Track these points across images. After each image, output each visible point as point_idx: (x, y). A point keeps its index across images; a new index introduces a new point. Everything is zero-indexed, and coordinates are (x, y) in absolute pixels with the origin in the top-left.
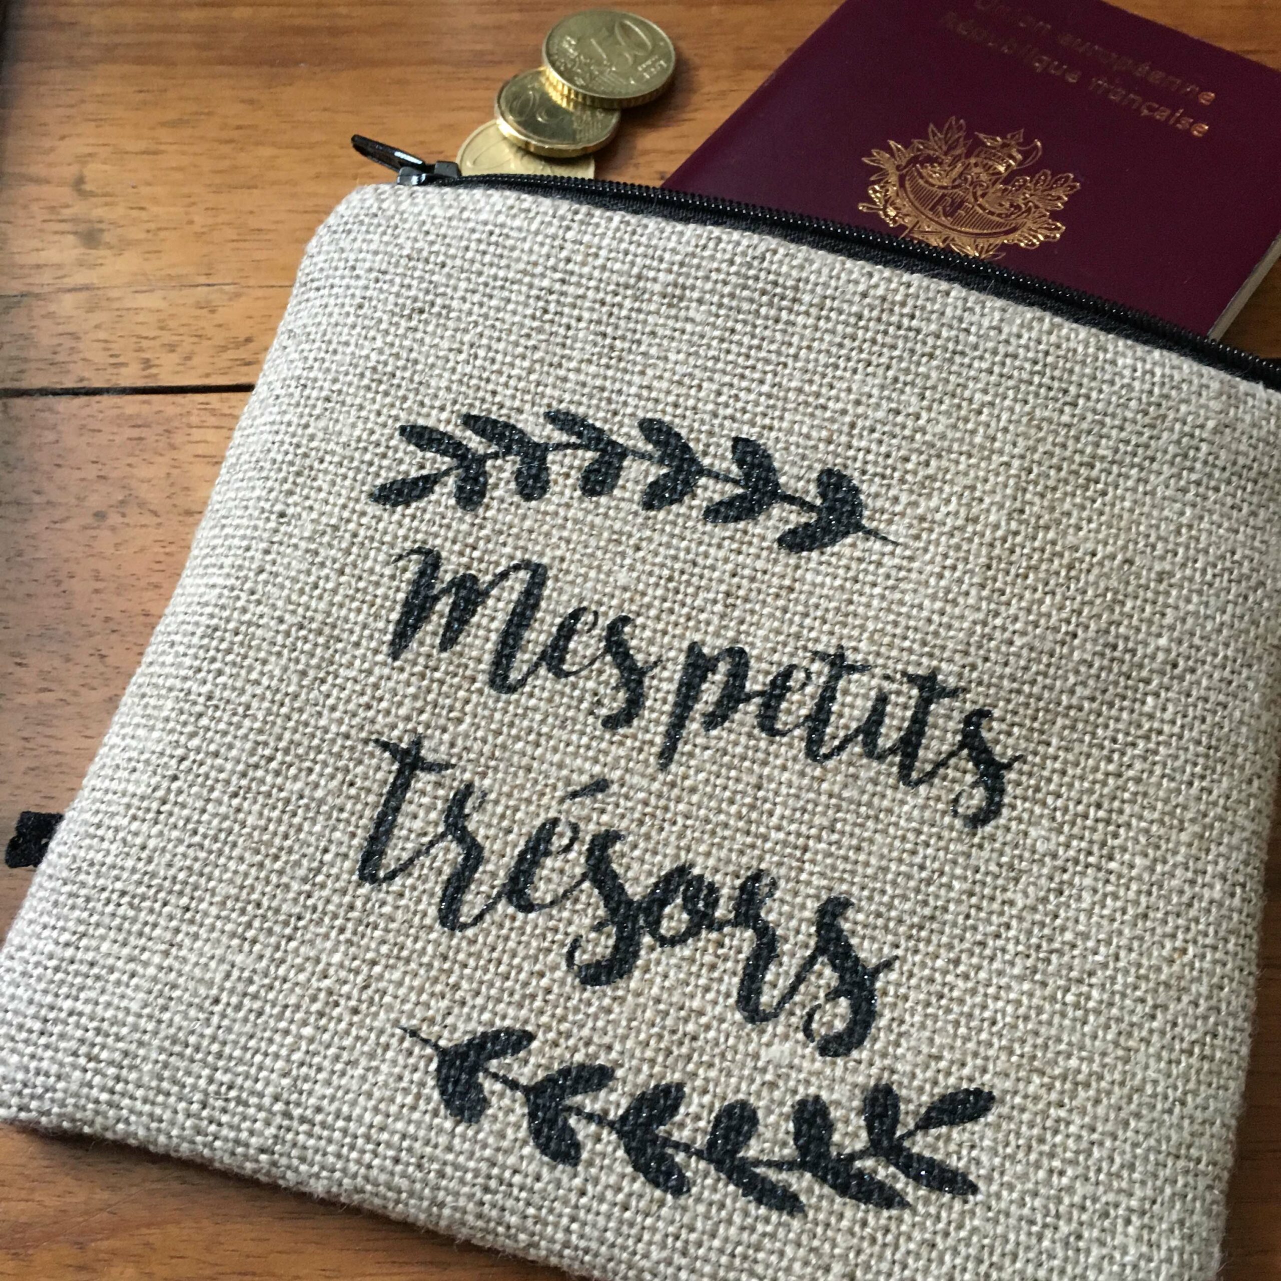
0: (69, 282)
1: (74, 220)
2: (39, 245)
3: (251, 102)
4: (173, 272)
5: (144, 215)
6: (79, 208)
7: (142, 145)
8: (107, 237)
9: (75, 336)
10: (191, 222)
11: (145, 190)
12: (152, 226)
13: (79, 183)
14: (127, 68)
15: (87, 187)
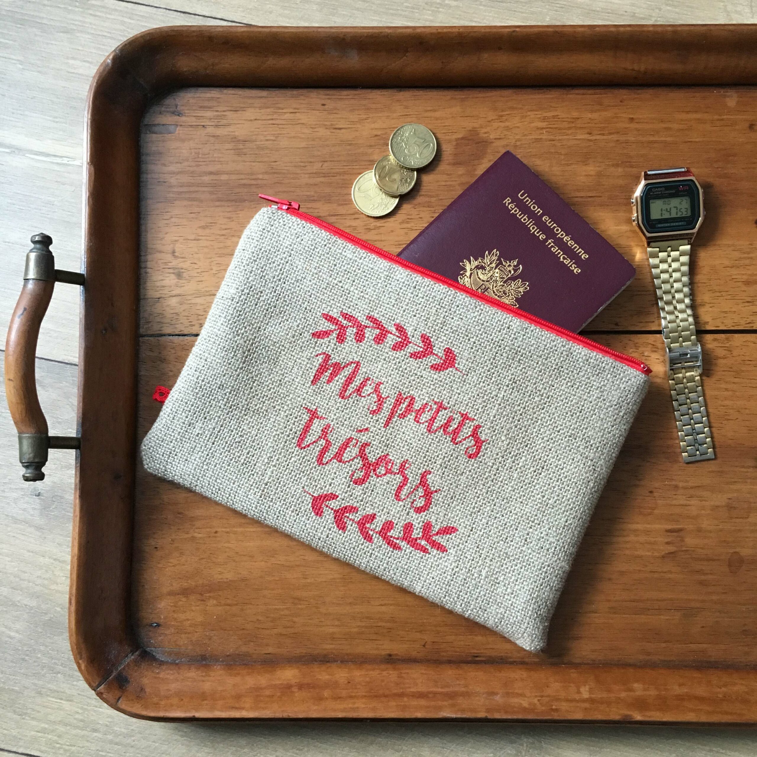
0: (174, 293)
1: (174, 268)
2: (163, 278)
3: (229, 218)
4: (207, 289)
5: (196, 266)
6: (174, 263)
7: (193, 237)
8: (185, 275)
9: (176, 314)
10: (212, 269)
11: (196, 256)
12: (199, 271)
13: (174, 252)
14: (186, 203)
15: (176, 254)
